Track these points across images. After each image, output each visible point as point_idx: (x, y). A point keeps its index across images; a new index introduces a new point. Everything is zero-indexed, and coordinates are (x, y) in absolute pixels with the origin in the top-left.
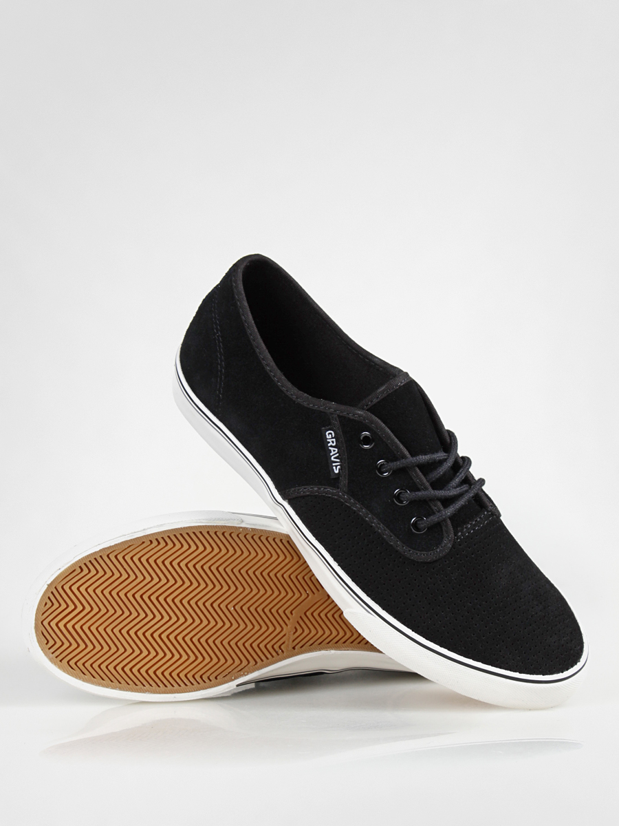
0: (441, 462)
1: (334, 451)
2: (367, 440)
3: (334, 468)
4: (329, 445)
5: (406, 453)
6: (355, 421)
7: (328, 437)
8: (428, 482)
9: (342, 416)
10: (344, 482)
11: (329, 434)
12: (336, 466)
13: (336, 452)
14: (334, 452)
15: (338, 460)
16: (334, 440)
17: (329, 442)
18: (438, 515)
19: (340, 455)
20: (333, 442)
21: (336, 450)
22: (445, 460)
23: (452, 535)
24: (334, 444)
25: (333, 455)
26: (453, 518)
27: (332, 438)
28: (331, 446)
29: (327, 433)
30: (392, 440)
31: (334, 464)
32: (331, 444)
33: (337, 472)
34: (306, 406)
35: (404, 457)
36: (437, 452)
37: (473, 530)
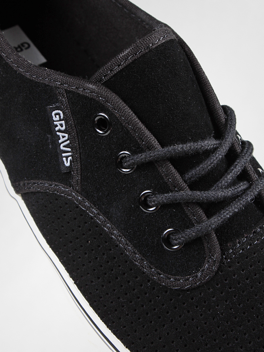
0: (208, 153)
1: (63, 137)
2: (102, 124)
3: (64, 159)
4: (57, 129)
5: (155, 142)
6: (86, 98)
7: (54, 119)
8: (185, 182)
9: (70, 92)
10: (77, 177)
11: (56, 114)
12: (67, 157)
13: (66, 138)
14: (63, 139)
15: (69, 149)
16: (63, 122)
17: (57, 126)
18: (198, 227)
19: (70, 143)
20: (61, 125)
21: (66, 135)
22: (214, 150)
23: (217, 255)
24: (64, 128)
25: (63, 142)
26: (220, 231)
27: (60, 120)
28: (60, 131)
29: (54, 113)
30: (135, 125)
31: (64, 155)
32: (59, 127)
33: (68, 164)
34: (28, 77)
35: (150, 147)
36: (203, 139)
37: (250, 245)
